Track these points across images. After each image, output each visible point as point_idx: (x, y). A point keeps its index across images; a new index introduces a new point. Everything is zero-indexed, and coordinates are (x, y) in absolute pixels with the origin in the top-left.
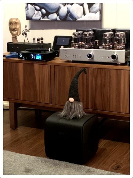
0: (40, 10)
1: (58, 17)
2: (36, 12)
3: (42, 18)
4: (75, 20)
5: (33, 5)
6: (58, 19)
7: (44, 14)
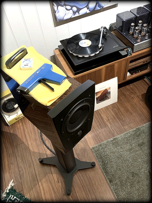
0: (71, 9)
1: (88, 10)
2: (67, 11)
3: (73, 16)
4: (102, 8)
5: (64, 7)
6: (88, 12)
7: (76, 11)
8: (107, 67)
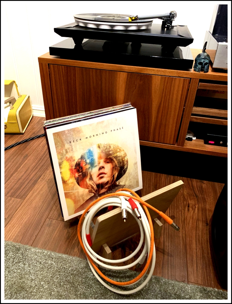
8: (131, 74)
